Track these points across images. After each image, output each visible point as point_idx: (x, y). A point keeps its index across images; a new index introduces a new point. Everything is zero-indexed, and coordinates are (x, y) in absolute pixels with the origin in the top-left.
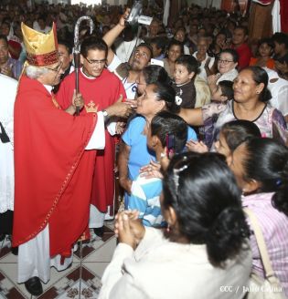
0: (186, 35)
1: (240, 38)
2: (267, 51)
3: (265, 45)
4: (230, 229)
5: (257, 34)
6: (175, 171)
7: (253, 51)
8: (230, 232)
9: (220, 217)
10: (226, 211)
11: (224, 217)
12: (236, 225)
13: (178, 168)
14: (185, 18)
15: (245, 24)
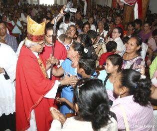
0: (94, 20)
1: (119, 21)
2: (131, 28)
3: (131, 25)
4: (102, 114)
5: (127, 20)
6: (78, 86)
7: (125, 27)
8: (102, 115)
9: (97, 108)
10: (100, 105)
11: (99, 108)
12: (105, 112)
13: (79, 85)
14: (94, 12)
15: (122, 15)
